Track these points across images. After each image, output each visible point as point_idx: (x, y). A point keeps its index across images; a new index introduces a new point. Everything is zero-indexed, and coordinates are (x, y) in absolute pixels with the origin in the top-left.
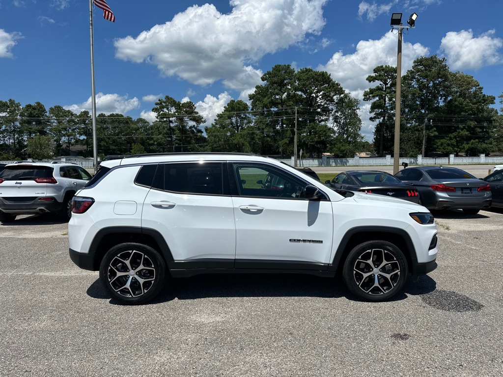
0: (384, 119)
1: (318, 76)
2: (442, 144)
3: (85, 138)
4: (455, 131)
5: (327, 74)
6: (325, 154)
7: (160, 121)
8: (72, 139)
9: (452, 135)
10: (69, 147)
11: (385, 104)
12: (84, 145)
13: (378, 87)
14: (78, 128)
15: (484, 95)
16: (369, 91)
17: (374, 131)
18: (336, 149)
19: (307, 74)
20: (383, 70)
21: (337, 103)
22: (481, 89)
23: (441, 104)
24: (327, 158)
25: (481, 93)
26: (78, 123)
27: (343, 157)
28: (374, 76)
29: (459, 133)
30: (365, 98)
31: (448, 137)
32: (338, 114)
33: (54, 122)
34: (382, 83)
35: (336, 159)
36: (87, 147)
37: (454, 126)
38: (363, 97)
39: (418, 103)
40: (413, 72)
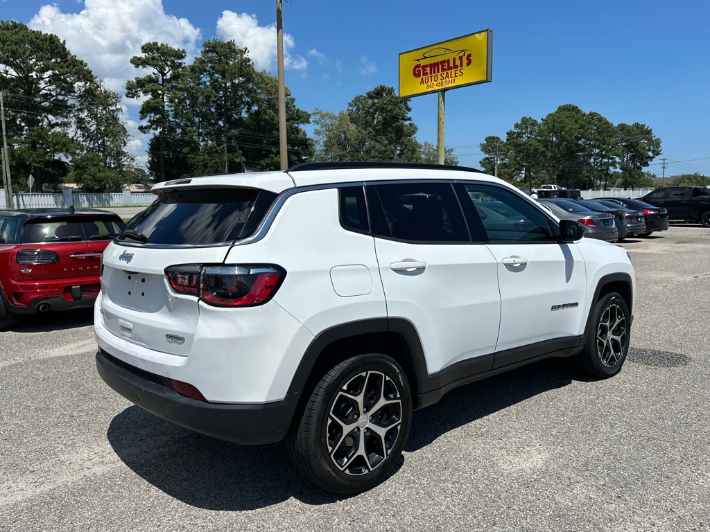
0: (164, 130)
1: (41, 40)
4: (266, 156)
5: (59, 40)
6: (67, 185)
11: (164, 107)
13: (149, 77)
15: (298, 110)
16: (135, 81)
17: (148, 150)
18: (89, 177)
19: (16, 33)
20: (158, 49)
21: (80, 96)
22: (293, 100)
23: (244, 115)
24: (73, 192)
25: (294, 106)
27: (101, 191)
28: (144, 57)
29: (271, 158)
30: (129, 93)
31: (259, 164)
32: (84, 115)
34: (156, 72)
35: (90, 195)
37: (265, 150)
38: (127, 91)
39: (213, 110)
40: (204, 61)
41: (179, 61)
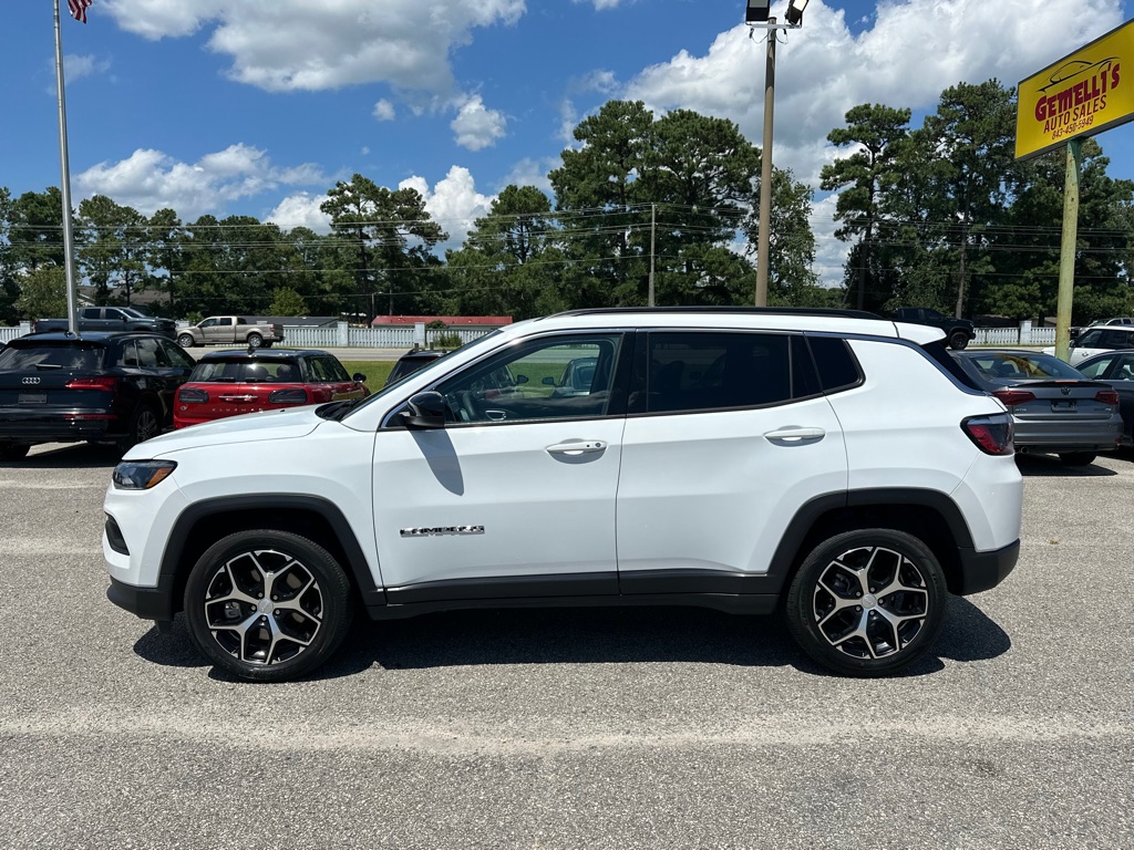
0: (870, 233)
1: (708, 129)
2: (1006, 296)
3: (168, 273)
4: (1038, 263)
5: (729, 127)
7: (339, 235)
8: (133, 275)
9: (1029, 274)
10: (128, 295)
11: (871, 198)
12: (164, 290)
13: (856, 157)
14: (149, 251)
15: (1108, 181)
16: (834, 165)
17: (846, 264)
19: (681, 126)
20: (869, 115)
21: (755, 195)
22: (1105, 162)
25: (1103, 174)
26: (149, 239)
28: (848, 129)
29: (1048, 267)
30: (824, 184)
31: (1021, 278)
33: (91, 235)
34: (864, 147)
36: (172, 295)
37: (1033, 253)
38: (822, 181)
39: (950, 196)
40: (938, 121)
41: (902, 127)
